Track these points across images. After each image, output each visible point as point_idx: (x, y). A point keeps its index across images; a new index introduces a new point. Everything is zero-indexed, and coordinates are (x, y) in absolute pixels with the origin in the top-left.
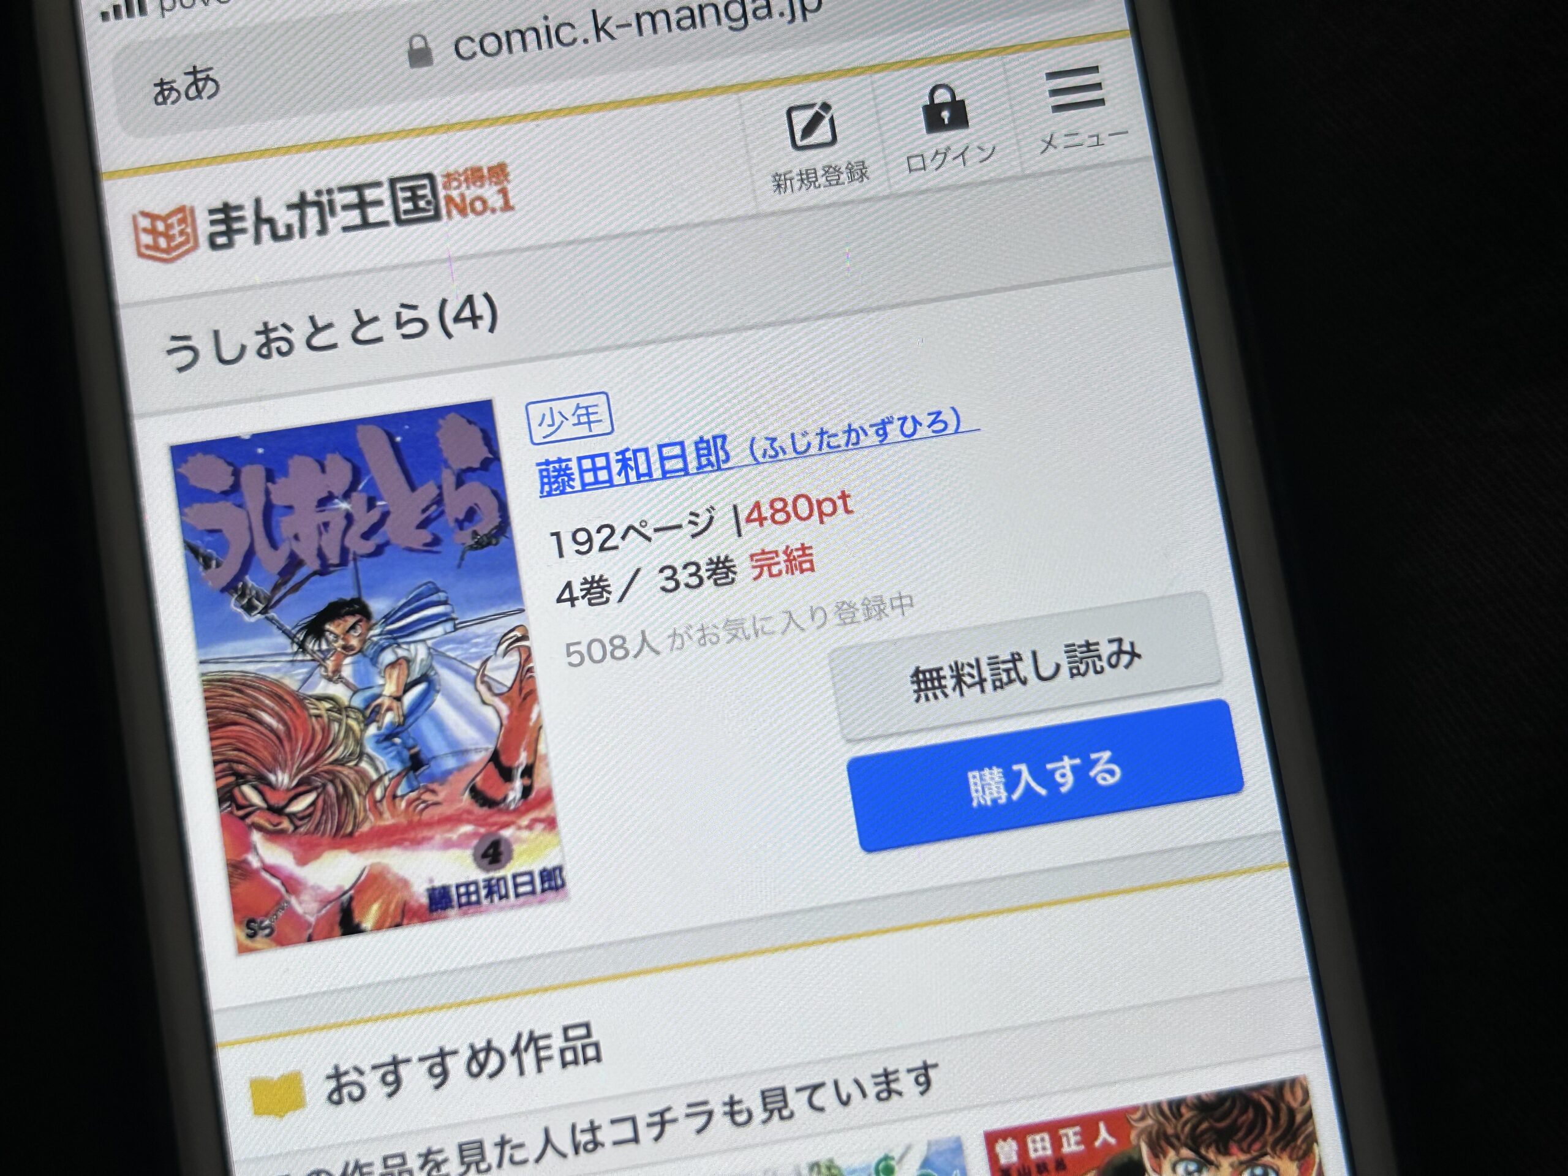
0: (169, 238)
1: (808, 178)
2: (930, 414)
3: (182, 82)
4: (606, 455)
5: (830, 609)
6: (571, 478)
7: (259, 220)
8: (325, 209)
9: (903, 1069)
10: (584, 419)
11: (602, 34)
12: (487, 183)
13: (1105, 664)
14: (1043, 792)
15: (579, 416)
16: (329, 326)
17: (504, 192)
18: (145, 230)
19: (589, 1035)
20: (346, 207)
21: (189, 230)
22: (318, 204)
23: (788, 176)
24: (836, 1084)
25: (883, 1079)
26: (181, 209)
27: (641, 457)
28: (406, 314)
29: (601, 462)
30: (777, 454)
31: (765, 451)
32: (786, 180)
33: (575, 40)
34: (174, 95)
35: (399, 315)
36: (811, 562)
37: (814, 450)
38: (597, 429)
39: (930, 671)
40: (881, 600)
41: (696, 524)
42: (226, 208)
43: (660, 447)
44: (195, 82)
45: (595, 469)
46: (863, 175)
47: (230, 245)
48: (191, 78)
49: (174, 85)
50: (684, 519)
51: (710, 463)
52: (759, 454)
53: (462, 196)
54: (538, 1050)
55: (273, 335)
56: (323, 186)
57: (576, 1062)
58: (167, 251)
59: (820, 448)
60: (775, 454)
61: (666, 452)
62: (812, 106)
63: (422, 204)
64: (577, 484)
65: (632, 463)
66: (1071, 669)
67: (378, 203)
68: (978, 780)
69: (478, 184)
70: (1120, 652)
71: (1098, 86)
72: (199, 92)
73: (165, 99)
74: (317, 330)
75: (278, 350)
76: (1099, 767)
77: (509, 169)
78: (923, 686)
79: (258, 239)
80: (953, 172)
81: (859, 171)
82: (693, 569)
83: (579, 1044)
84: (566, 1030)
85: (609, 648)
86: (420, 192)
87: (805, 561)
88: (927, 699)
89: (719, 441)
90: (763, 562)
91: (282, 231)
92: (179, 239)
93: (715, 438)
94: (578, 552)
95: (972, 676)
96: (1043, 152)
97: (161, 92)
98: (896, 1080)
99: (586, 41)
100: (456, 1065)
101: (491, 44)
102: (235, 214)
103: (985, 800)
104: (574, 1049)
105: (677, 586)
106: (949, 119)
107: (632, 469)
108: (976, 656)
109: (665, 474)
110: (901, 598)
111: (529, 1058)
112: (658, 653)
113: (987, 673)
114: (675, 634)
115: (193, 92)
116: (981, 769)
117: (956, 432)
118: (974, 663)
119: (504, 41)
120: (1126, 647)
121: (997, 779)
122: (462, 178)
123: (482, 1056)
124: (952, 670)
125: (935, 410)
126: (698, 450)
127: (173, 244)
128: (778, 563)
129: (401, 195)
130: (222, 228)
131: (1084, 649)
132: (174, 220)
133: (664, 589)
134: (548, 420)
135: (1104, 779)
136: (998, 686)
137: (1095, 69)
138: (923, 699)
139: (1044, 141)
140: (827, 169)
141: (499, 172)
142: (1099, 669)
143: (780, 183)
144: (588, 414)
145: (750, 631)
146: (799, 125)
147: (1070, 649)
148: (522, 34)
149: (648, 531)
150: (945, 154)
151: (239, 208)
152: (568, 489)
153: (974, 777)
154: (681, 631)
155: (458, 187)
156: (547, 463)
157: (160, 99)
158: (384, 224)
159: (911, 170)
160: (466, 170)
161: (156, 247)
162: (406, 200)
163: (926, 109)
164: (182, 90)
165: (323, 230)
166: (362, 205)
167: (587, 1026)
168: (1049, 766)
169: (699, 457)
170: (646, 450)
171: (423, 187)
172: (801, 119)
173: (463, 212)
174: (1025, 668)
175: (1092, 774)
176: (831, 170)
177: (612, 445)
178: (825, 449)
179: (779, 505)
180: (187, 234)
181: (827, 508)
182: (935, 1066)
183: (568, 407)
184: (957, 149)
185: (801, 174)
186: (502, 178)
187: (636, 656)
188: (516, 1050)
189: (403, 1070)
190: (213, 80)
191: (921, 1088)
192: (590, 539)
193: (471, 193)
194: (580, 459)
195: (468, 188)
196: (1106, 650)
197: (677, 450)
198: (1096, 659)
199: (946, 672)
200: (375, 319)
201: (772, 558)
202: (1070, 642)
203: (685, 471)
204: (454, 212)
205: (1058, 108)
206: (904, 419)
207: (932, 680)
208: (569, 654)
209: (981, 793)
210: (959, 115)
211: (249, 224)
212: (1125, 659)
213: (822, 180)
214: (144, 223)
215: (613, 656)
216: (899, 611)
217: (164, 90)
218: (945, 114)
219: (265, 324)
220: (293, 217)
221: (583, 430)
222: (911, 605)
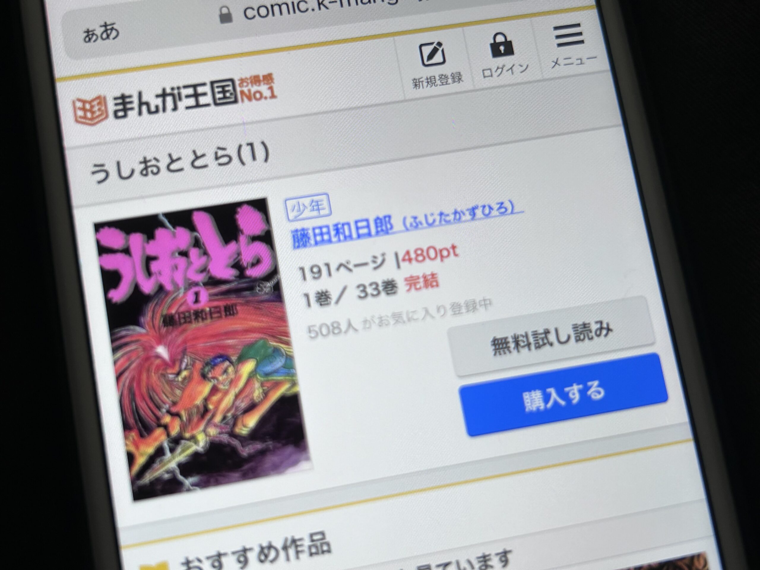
0: (93, 113)
1: (431, 81)
2: (498, 204)
3: (99, 31)
4: (328, 227)
5: (448, 307)
6: (309, 238)
7: (141, 104)
8: (177, 98)
9: (493, 553)
10: (315, 208)
11: (322, 6)
12: (262, 83)
13: (593, 334)
14: (563, 403)
15: (313, 207)
16: (179, 159)
17: (271, 88)
18: (80, 109)
19: (324, 538)
20: (188, 96)
21: (103, 108)
22: (172, 95)
23: (421, 80)
24: (458, 563)
25: (482, 559)
26: (99, 98)
27: (346, 227)
28: (220, 153)
29: (325, 230)
30: (417, 225)
31: (411, 225)
32: (419, 82)
33: (307, 10)
34: (94, 37)
35: (216, 153)
36: (437, 282)
37: (437, 223)
38: (322, 212)
39: (502, 339)
40: (474, 302)
41: (374, 262)
42: (123, 97)
43: (356, 222)
44: (106, 30)
45: (322, 234)
46: (460, 79)
47: (125, 116)
48: (103, 29)
49: (95, 32)
50: (369, 260)
51: (382, 230)
52: (408, 225)
53: (249, 91)
54: (297, 546)
55: (149, 164)
56: (175, 86)
57: (317, 553)
58: (92, 119)
59: (440, 221)
60: (416, 225)
61: (360, 224)
62: (432, 44)
63: (228, 95)
64: (312, 242)
65: (341, 231)
66: (576, 337)
67: (204, 94)
68: (528, 397)
69: (258, 84)
70: (601, 328)
71: (580, 34)
72: (108, 36)
73: (90, 39)
74: (173, 161)
75: (152, 172)
76: (592, 390)
77: (274, 76)
78: (497, 347)
79: (140, 113)
80: (507, 78)
81: (457, 77)
82: (374, 286)
83: (318, 543)
84: (311, 535)
85: (331, 328)
86: (227, 89)
87: (434, 281)
88: (500, 354)
89: (387, 219)
90: (412, 282)
91: (153, 109)
92: (98, 113)
93: (385, 217)
94: (314, 278)
95: (524, 342)
96: (553, 67)
97: (88, 36)
98: (489, 560)
99: (313, 10)
100: (252, 556)
101: (263, 11)
102: (128, 100)
103: (532, 407)
104: (316, 547)
105: (366, 295)
106: (505, 50)
107: (342, 233)
108: (525, 330)
109: (359, 236)
110: (485, 300)
111: (292, 552)
112: (356, 330)
113: (531, 340)
114: (365, 321)
115: (105, 36)
116: (530, 391)
117: (512, 213)
118: (524, 334)
119: (271, 10)
120: (605, 325)
121: (539, 397)
122: (249, 81)
123: (266, 551)
124: (513, 338)
125: (500, 201)
126: (376, 223)
127: (95, 115)
128: (419, 283)
129: (217, 90)
130: (121, 107)
131: (582, 327)
132: (95, 103)
133: (360, 297)
134: (296, 208)
135: (596, 396)
136: (538, 347)
137: (578, 25)
138: (498, 353)
139: (553, 62)
140: (441, 76)
141: (268, 78)
142: (590, 337)
143: (417, 83)
144: (318, 205)
145: (405, 318)
146: (426, 54)
147: (575, 327)
148: (280, 6)
149: (351, 266)
150: (502, 68)
151: (130, 97)
152: (308, 244)
153: (526, 395)
154: (369, 318)
155: (247, 86)
156: (297, 231)
157: (87, 39)
158: (208, 105)
159: (485, 77)
160: (251, 77)
161: (85, 117)
162: (219, 92)
163: (492, 45)
164: (99, 35)
165: (175, 108)
166: (196, 95)
167: (322, 533)
168: (567, 389)
169: (377, 227)
170: (348, 224)
171: (228, 86)
172: (427, 51)
173: (250, 99)
174: (552, 337)
175: (589, 393)
176: (443, 77)
177: (331, 221)
178: (443, 222)
179: (419, 252)
180: (102, 111)
181: (445, 253)
182: (510, 551)
183: (307, 201)
184: (508, 66)
185: (427, 79)
186: (270, 81)
187: (346, 332)
188: (285, 548)
189: (224, 560)
190: (116, 30)
191: (503, 564)
192: (320, 271)
193: (254, 89)
194: (314, 229)
195: (252, 86)
196: (594, 327)
197: (364, 224)
198: (589, 332)
199: (510, 340)
200: (203, 155)
201: (416, 280)
202: (575, 323)
203: (369, 234)
204: (245, 99)
205: (560, 45)
206: (484, 207)
207: (503, 344)
208: (310, 331)
209: (529, 404)
210: (509, 49)
211: (136, 105)
212: (604, 332)
213: (438, 82)
214: (79, 104)
215: (334, 333)
216: (484, 307)
217: (89, 35)
218: (502, 48)
219: (145, 158)
220: (159, 101)
221: (315, 213)
222: (490, 304)
